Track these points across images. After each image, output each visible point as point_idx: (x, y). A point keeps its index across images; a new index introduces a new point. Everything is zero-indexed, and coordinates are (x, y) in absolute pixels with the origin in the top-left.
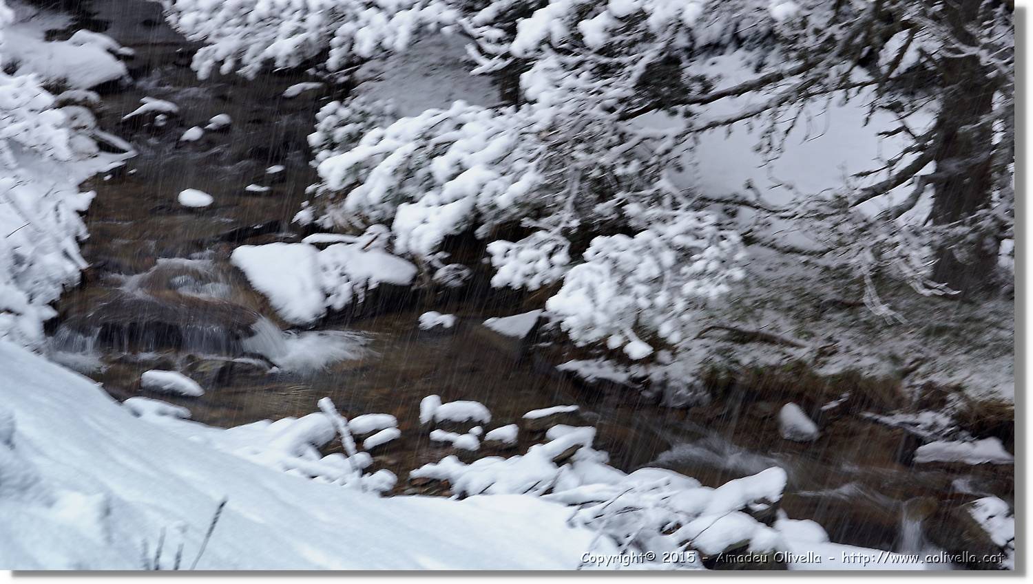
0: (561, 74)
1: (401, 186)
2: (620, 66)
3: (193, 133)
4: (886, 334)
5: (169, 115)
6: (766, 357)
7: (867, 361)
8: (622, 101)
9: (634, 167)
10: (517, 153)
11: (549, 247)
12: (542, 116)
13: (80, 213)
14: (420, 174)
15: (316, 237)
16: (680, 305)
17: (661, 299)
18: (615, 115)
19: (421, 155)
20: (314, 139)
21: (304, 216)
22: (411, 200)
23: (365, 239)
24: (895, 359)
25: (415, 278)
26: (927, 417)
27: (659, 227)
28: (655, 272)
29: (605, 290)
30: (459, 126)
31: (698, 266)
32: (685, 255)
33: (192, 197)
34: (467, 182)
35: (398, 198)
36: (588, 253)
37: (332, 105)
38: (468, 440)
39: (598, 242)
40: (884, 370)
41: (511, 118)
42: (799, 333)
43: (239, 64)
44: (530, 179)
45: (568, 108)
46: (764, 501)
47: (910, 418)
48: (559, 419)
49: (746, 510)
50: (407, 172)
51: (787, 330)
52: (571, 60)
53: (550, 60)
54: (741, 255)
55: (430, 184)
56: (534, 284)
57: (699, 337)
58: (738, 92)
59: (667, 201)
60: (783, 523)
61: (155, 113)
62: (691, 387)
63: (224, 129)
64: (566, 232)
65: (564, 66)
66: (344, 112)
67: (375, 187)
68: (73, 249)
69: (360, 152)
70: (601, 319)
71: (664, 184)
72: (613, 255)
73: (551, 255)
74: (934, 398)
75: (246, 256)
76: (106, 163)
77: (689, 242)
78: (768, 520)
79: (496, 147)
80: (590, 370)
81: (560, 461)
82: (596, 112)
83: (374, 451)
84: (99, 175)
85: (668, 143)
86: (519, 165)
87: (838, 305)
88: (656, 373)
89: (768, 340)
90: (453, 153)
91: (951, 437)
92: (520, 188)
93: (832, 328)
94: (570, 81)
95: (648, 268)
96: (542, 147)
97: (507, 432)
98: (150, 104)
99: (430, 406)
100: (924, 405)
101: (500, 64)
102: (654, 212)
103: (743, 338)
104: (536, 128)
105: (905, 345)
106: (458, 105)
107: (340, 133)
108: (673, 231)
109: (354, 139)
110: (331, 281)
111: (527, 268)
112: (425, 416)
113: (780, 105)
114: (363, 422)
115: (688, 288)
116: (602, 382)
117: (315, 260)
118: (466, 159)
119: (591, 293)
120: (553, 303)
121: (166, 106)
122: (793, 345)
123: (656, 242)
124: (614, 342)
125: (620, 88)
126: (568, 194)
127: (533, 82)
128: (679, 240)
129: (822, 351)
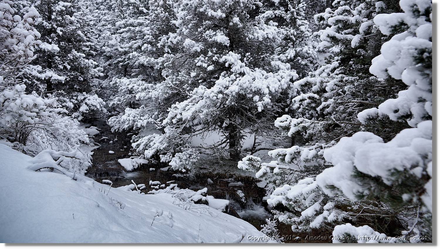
0: (171, 128)
1: (145, 147)
2: (180, 127)
3: (111, 142)
4: (223, 167)
5: (107, 139)
6: (205, 171)
7: (221, 171)
8: (180, 132)
9: (182, 142)
10: (164, 141)
11: (169, 155)
12: (167, 135)
13: (91, 155)
14: (148, 145)
15: (132, 157)
16: (190, 163)
17: (187, 162)
18: (179, 134)
19: (148, 142)
20: (131, 141)
21: (130, 154)
22: (147, 149)
23: (140, 157)
24: (225, 171)
25: (149, 163)
26: (230, 179)
27: (186, 151)
28: (186, 158)
29: (178, 161)
30: (154, 137)
31: (193, 157)
32: (190, 155)
33: (111, 152)
34: (156, 146)
35: (145, 149)
36: (175, 156)
37: (134, 135)
38: (157, 187)
39: (176, 154)
40: (223, 172)
41: (163, 136)
42: (210, 167)
43: (119, 130)
44: (166, 145)
45: (171, 134)
46: (204, 193)
47: (228, 179)
48: (172, 183)
49: (202, 194)
50: (146, 145)
51: (208, 167)
52: (172, 126)
53: (169, 126)
54: (199, 154)
55: (150, 147)
56: (167, 161)
57: (194, 169)
58: (199, 131)
59: (188, 147)
60: (207, 196)
61: (105, 139)
62: (193, 177)
64: (172, 153)
66: (136, 137)
67: (141, 147)
68: (90, 161)
69: (138, 142)
70: (177, 166)
71: (187, 145)
72: (179, 156)
73: (169, 157)
74: (231, 176)
75: (120, 161)
76: (96, 147)
77: (191, 153)
78: (205, 196)
79: (160, 140)
81: (171, 189)
82: (176, 134)
83: (141, 190)
84: (95, 149)
85: (188, 138)
86: (164, 143)
87: (216, 163)
88: (188, 175)
89: (205, 169)
90: (154, 142)
91: (234, 182)
92: (164, 146)
93: (216, 166)
94: (172, 129)
95: (185, 158)
96: (168, 140)
97: (164, 185)
98: (104, 137)
99: (151, 182)
100: (230, 177)
101: (161, 127)
102: (186, 149)
103: (201, 169)
104: (166, 137)
105: (226, 168)
106: (154, 134)
107: (135, 140)
108: (188, 152)
110: (134, 164)
111: (166, 159)
112: (150, 184)
114: (139, 185)
115: (191, 160)
116: (179, 177)
117: (132, 161)
118: (156, 142)
119: (176, 162)
120: (170, 164)
121: (107, 138)
122: (209, 169)
123: (186, 153)
124: (180, 170)
125: (180, 130)
126: (172, 147)
127: (166, 130)
128: (189, 153)
129: (214, 170)
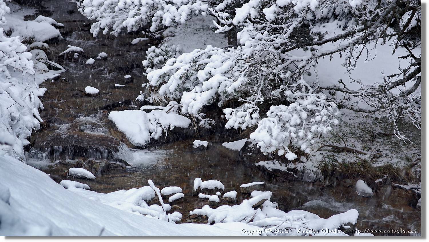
0: (255, 32)
1: (184, 83)
2: (282, 28)
3: (91, 61)
4: (404, 148)
5: (80, 53)
6: (350, 159)
7: (395, 160)
8: (283, 44)
9: (288, 74)
10: (236, 68)
11: (250, 111)
12: (247, 51)
13: (39, 97)
14: (192, 78)
15: (145, 107)
16: (310, 136)
17: (301, 134)
18: (280, 51)
19: (193, 70)
20: (145, 63)
21: (140, 97)
22: (188, 90)
23: (168, 107)
24: (408, 159)
25: (191, 124)
27: (300, 101)
28: (299, 121)
29: (276, 130)
30: (210, 57)
31: (318, 118)
32: (312, 113)
33: (90, 90)
34: (213, 82)
35: (182, 89)
36: (268, 113)
37: (153, 48)
38: (214, 198)
39: (272, 108)
40: (403, 164)
41: (233, 53)
42: (364, 148)
43: (111, 29)
44: (242, 79)
45: (258, 48)
46: (349, 224)
47: (415, 186)
48: (255, 188)
49: (341, 229)
50: (186, 77)
51: (359, 146)
52: (259, 26)
53: (250, 26)
54: (337, 113)
55: (197, 82)
56: (244, 127)
57: (319, 150)
58: (335, 40)
59: (304, 89)
60: (358, 234)
61: (73, 52)
62: (315, 172)
63: (105, 59)
64: (258, 104)
65: (256, 29)
66: (158, 51)
67: (172, 84)
68: (37, 114)
69: (165, 69)
70: (274, 142)
71: (302, 81)
72: (279, 113)
73: (251, 114)
75: (114, 115)
76: (52, 75)
77: (314, 107)
78: (351, 233)
79: (226, 65)
80: (269, 165)
81: (255, 207)
82: (271, 49)
83: (171, 204)
84: (49, 80)
85: (304, 63)
86: (237, 74)
87: (382, 135)
88: (299, 167)
89: (350, 151)
90: (207, 69)
92: (237, 84)
93: (379, 145)
94: (259, 35)
95: (295, 119)
96: (247, 65)
97: (232, 194)
98: (71, 48)
99: (198, 182)
101: (228, 29)
102: (297, 94)
103: (339, 150)
104: (244, 57)
105: (412, 153)
106: (209, 47)
107: (156, 60)
108: (306, 103)
109: (163, 63)
110: (152, 127)
111: (241, 120)
112: (196, 187)
113: (354, 45)
114: (167, 190)
115: (314, 128)
116: (276, 171)
117: (146, 117)
118: (213, 71)
119: (270, 131)
120: (253, 135)
121: (79, 49)
122: (361, 153)
123: (299, 108)
124: (281, 153)
125: (281, 39)
126: (258, 87)
127: (242, 36)
128: (309, 107)
129: (375, 156)
